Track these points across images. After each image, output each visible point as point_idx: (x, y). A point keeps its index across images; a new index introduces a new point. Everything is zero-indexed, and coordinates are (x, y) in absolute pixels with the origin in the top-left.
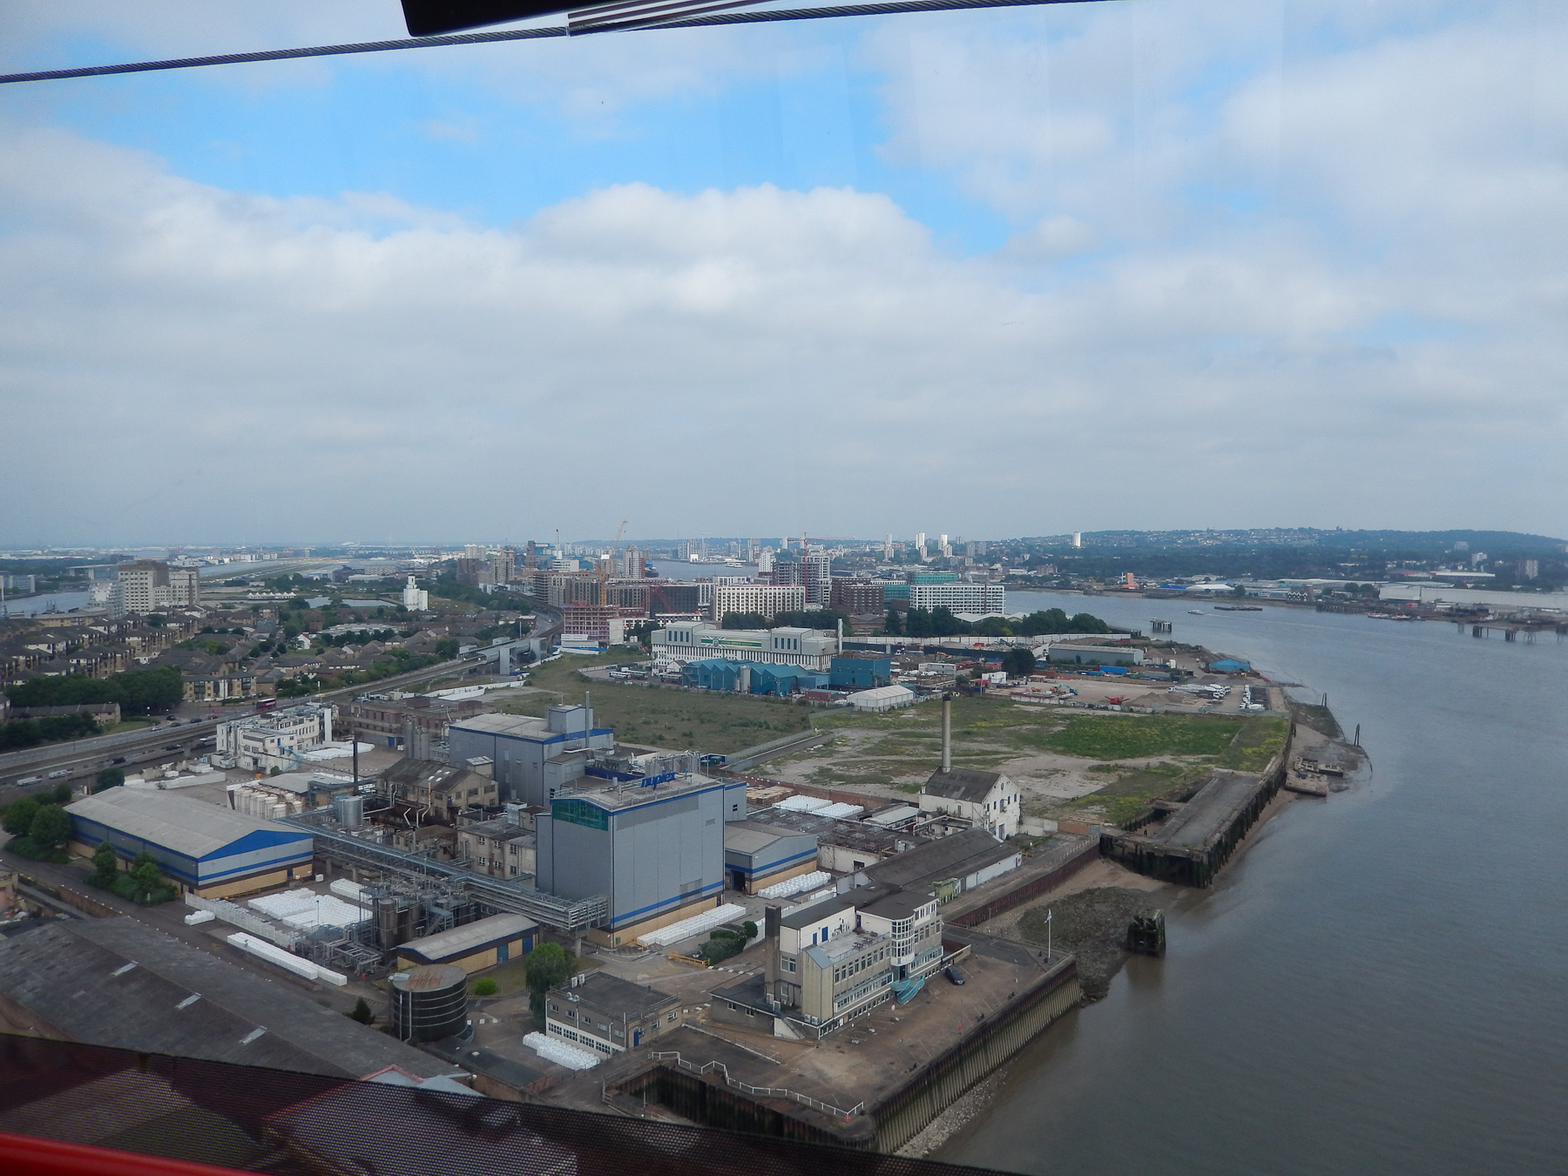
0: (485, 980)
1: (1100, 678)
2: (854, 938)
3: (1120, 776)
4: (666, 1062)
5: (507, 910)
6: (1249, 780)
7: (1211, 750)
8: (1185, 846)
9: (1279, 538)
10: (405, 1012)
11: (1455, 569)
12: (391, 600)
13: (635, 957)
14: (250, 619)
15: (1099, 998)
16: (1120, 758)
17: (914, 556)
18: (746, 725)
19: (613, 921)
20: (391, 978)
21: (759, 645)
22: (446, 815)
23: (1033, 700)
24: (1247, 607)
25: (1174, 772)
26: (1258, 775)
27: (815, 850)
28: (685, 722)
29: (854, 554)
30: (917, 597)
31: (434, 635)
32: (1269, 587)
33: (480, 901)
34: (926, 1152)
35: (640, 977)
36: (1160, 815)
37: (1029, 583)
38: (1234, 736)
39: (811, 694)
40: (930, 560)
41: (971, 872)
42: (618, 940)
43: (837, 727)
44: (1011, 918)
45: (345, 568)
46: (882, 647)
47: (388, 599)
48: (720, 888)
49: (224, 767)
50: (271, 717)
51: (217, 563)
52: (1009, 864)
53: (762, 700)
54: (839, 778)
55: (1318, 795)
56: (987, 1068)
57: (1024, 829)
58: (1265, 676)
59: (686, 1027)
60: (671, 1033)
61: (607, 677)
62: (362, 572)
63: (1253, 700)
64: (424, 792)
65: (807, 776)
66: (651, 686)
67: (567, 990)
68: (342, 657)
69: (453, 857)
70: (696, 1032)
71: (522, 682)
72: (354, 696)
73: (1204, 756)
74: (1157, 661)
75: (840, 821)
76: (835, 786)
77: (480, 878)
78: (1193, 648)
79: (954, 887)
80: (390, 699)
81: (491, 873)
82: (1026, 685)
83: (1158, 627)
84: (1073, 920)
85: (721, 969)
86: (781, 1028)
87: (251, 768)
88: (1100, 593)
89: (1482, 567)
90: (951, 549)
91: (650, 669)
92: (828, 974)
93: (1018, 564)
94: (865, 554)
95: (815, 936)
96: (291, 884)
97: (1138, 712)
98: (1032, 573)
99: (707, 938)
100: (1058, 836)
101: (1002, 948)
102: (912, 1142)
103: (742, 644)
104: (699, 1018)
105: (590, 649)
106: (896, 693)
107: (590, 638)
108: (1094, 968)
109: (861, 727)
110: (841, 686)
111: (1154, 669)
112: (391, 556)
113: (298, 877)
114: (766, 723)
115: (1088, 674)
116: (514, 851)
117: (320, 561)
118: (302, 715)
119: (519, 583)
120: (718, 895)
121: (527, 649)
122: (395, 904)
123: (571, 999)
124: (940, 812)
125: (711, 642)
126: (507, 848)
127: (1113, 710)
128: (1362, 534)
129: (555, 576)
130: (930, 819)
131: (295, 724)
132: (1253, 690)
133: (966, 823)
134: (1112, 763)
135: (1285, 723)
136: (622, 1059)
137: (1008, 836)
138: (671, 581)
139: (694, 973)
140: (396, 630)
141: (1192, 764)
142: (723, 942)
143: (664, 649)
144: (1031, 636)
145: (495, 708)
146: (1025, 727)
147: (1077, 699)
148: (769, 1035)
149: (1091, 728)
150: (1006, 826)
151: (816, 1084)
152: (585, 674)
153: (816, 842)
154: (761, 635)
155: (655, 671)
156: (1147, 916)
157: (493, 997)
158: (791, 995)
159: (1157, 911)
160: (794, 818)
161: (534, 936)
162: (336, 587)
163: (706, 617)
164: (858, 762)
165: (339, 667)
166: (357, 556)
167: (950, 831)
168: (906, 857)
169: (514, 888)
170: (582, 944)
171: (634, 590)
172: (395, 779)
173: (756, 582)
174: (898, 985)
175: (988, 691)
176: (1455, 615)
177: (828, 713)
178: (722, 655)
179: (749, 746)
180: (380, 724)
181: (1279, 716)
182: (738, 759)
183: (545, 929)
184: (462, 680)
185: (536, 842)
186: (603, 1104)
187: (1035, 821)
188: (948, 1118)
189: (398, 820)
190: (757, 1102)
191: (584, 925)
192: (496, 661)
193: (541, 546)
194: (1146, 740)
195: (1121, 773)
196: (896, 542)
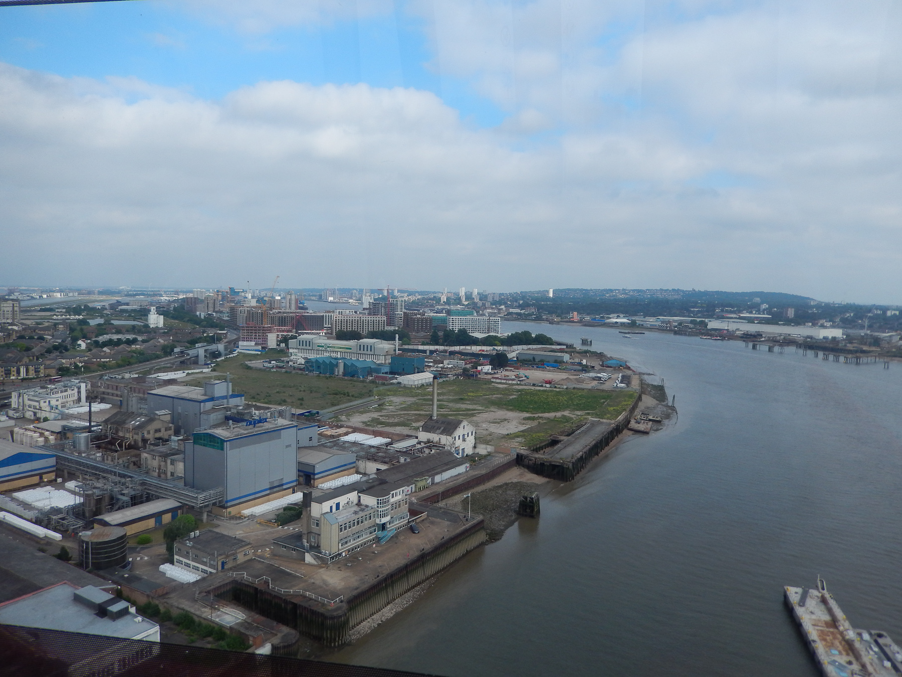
0: (145, 535)
1: (544, 369)
2: (356, 508)
3: (539, 423)
4: (238, 578)
5: (164, 496)
6: (607, 423)
7: (594, 408)
8: (561, 459)
9: (662, 294)
10: (87, 553)
11: (751, 313)
12: (142, 321)
13: (238, 522)
14: (50, 331)
15: (496, 540)
16: (542, 413)
17: (458, 301)
18: (336, 394)
19: (227, 502)
20: (80, 534)
21: (350, 349)
22: (140, 444)
23: (503, 381)
24: (637, 332)
25: (566, 419)
26: (613, 422)
27: (355, 462)
28: (302, 392)
29: (423, 299)
30: (451, 324)
31: (162, 341)
32: (651, 321)
33: (149, 491)
34: (380, 622)
35: (237, 533)
36: (554, 443)
37: (520, 317)
38: (606, 401)
39: (377, 377)
40: (466, 303)
41: (437, 474)
42: (230, 513)
43: (388, 395)
44: (458, 498)
45: (118, 302)
46: (425, 351)
47: (140, 321)
48: (294, 484)
49: (15, 417)
50: (47, 388)
51: (38, 297)
52: (461, 469)
53: (349, 380)
54: (382, 423)
55: (645, 433)
56: (424, 578)
57: (477, 451)
58: (633, 369)
59: (255, 559)
60: (245, 562)
61: (262, 367)
62: (127, 304)
63: (621, 382)
64: (128, 430)
65: (363, 423)
66: (286, 372)
67: (187, 540)
68: (103, 354)
69: (139, 467)
70: (260, 561)
71: (210, 369)
72: (101, 376)
73: (586, 412)
74: (577, 360)
75: (373, 447)
76: (379, 428)
77: (151, 479)
78: (598, 354)
79: (426, 481)
80: (123, 378)
81: (159, 476)
82: (502, 373)
83: (584, 342)
84: (493, 499)
85: (286, 528)
86: (308, 558)
87: (32, 418)
88: (558, 323)
89: (765, 312)
90: (478, 297)
91: (288, 362)
92: (335, 528)
93: (515, 307)
94: (430, 299)
95: (331, 507)
96: (42, 484)
97: (559, 388)
98: (523, 311)
99: (282, 511)
100: (493, 455)
101: (446, 514)
102: (373, 617)
103: (341, 348)
104: (266, 554)
105: (256, 350)
106: (426, 377)
107: (256, 344)
108: (497, 524)
109: (403, 395)
110: (397, 373)
111: (574, 365)
112: (148, 295)
113: (45, 480)
114: (348, 393)
115: (537, 367)
116: (172, 463)
117: (103, 297)
118: (67, 387)
119: (221, 312)
120: (293, 487)
121: (216, 350)
122: (94, 493)
123: (188, 544)
124: (429, 441)
125: (323, 347)
126: (169, 462)
127: (546, 387)
128: (706, 293)
129: (241, 308)
130: (423, 445)
131: (62, 392)
132: (623, 377)
133: (442, 447)
134: (536, 415)
135: (635, 394)
136: (214, 576)
137: (467, 454)
138: (310, 312)
139: (270, 530)
140: (140, 338)
141: (578, 415)
142: (289, 513)
143: (296, 351)
144: (511, 346)
145: (186, 384)
146: (494, 396)
147: (528, 381)
148: (302, 562)
149: (531, 397)
150: (466, 450)
151: (321, 587)
152: (249, 365)
153: (355, 458)
154: (352, 343)
155: (291, 363)
156: (529, 496)
157: (148, 545)
158: (316, 539)
159: (536, 493)
160: (347, 445)
161: (179, 511)
162: (109, 313)
163: (328, 333)
164: (395, 414)
165: (99, 360)
166: (127, 295)
167: (433, 451)
168: (403, 465)
169: (170, 484)
170: (207, 515)
171: (287, 317)
172: (112, 423)
173: (360, 313)
174: (380, 534)
175: (479, 376)
176: (746, 338)
177: (386, 387)
178: (329, 354)
179: (335, 405)
180: (115, 392)
181: (634, 390)
182: (326, 413)
183: (187, 507)
184: (174, 367)
185: (184, 458)
186: (195, 601)
187: (483, 446)
188: (396, 604)
189: (113, 447)
190: (283, 598)
191: (208, 504)
192: (197, 356)
193: (238, 290)
194: (558, 403)
195: (540, 421)
196: (449, 292)
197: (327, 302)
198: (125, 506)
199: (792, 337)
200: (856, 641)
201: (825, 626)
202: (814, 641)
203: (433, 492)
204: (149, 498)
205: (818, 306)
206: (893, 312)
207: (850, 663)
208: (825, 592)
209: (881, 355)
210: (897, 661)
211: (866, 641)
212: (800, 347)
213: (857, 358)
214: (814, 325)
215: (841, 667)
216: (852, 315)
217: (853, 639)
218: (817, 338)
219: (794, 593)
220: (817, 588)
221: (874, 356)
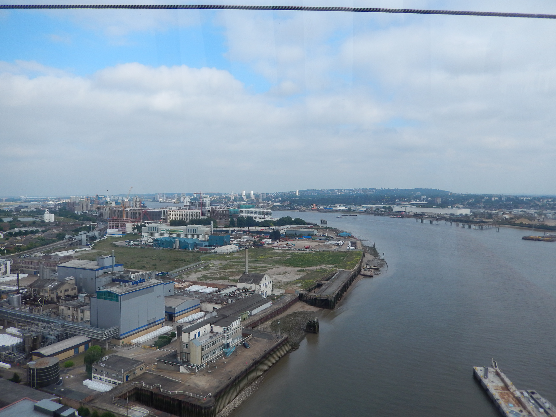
0: (68, 361)
1: (303, 240)
2: (210, 335)
3: (307, 273)
4: (139, 386)
5: (79, 334)
6: (349, 272)
8: (326, 295)
9: (363, 192)
10: (33, 376)
11: (416, 201)
12: (39, 218)
13: (129, 348)
15: (296, 349)
16: (307, 267)
17: (241, 199)
18: (177, 261)
19: (121, 335)
20: (28, 364)
21: (182, 231)
22: (55, 300)
23: (279, 248)
24: (352, 215)
25: (324, 271)
26: (352, 271)
27: (199, 304)
28: (154, 261)
29: (220, 198)
30: (241, 213)
31: (55, 231)
32: (359, 208)
33: (68, 332)
34: (234, 408)
35: (131, 355)
36: (319, 286)
37: (281, 208)
38: (345, 258)
39: (201, 249)
40: (247, 200)
41: (253, 309)
42: (123, 342)
43: (210, 260)
44: (268, 323)
45: (20, 206)
46: (228, 231)
47: (37, 218)
48: (163, 320)
52: (267, 305)
53: (183, 252)
54: (210, 278)
55: (371, 276)
56: (256, 377)
57: (274, 293)
58: (356, 237)
59: (147, 372)
60: (141, 375)
61: (125, 245)
62: (27, 207)
63: (351, 246)
64: (47, 291)
65: (198, 278)
66: (141, 248)
67: (100, 363)
68: (16, 241)
69: (58, 315)
70: (150, 374)
71: (91, 248)
72: (20, 256)
73: (335, 265)
74: (322, 233)
75: (209, 294)
76: (208, 281)
77: (68, 323)
78: (333, 229)
79: (248, 314)
80: (35, 256)
81: (73, 320)
82: (277, 243)
83: (323, 222)
84: (289, 323)
85: (162, 350)
86: (183, 369)
88: (304, 211)
89: (424, 200)
90: (254, 196)
91: (141, 241)
92: (200, 348)
93: (277, 201)
94: (224, 198)
95: (195, 335)
97: (314, 251)
98: (282, 204)
99: (157, 339)
100: (285, 295)
101: (263, 334)
102: (229, 405)
103: (176, 231)
104: (152, 369)
105: (119, 235)
106: (232, 247)
107: (119, 231)
108: (294, 339)
109: (219, 260)
110: (212, 245)
111: (321, 236)
112: (39, 201)
114: (184, 260)
115: (299, 239)
116: (82, 312)
117: (10, 203)
119: (92, 211)
120: (162, 323)
121: (93, 235)
122: (32, 335)
123: (102, 366)
124: (244, 288)
125: (164, 231)
126: (79, 311)
127: (306, 251)
128: (389, 190)
129: (106, 208)
130: (241, 291)
132: (351, 242)
133: (253, 292)
134: (305, 269)
135: (361, 253)
136: (122, 386)
137: (268, 295)
138: (151, 209)
139: (152, 352)
140: (40, 230)
141: (331, 268)
142: (163, 340)
143: (147, 234)
144: (280, 226)
145: (78, 258)
146: (276, 258)
147: (294, 247)
148: (178, 372)
149: (299, 257)
150: (267, 292)
151: (195, 388)
152: (116, 244)
153: (199, 302)
154: (183, 228)
155: (143, 242)
156: (313, 320)
157: (71, 368)
158: (186, 357)
159: (316, 318)
160: (192, 293)
161: (89, 343)
162: (15, 214)
163: (164, 222)
164: (217, 272)
165: (15, 245)
166: (25, 202)
167: (248, 295)
168: (231, 305)
169: (82, 326)
170: (109, 345)
171: (137, 212)
172: (34, 287)
173: (183, 209)
174: (226, 350)
175: (264, 246)
176: (416, 216)
177: (207, 255)
178: (169, 235)
179: (178, 268)
180: (30, 266)
181: (360, 251)
182: (173, 273)
183: (94, 340)
184: (66, 248)
185: (91, 308)
186: (112, 403)
187: (278, 290)
188: (242, 395)
189: (36, 303)
190: (172, 397)
191: (109, 338)
192: (81, 240)
193: (101, 196)
194: (316, 260)
195: (307, 272)
196: (235, 194)
197: (158, 202)
198: (53, 342)
199: (443, 215)
200: (521, 397)
201: (502, 389)
202: (498, 399)
203: (253, 321)
204: (67, 336)
205: (453, 196)
206: (496, 198)
207: (521, 411)
208: (497, 368)
209: (493, 224)
210: (546, 408)
211: (526, 397)
212: (448, 221)
213: (481, 226)
214: (453, 207)
215: (516, 414)
216: (473, 200)
217: (519, 396)
218: (456, 215)
219: (480, 370)
220: (492, 366)
221: (490, 224)
